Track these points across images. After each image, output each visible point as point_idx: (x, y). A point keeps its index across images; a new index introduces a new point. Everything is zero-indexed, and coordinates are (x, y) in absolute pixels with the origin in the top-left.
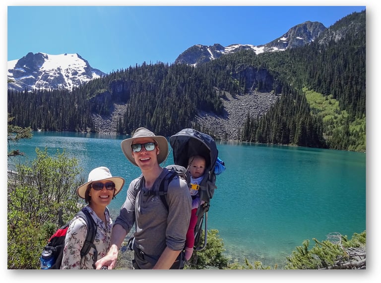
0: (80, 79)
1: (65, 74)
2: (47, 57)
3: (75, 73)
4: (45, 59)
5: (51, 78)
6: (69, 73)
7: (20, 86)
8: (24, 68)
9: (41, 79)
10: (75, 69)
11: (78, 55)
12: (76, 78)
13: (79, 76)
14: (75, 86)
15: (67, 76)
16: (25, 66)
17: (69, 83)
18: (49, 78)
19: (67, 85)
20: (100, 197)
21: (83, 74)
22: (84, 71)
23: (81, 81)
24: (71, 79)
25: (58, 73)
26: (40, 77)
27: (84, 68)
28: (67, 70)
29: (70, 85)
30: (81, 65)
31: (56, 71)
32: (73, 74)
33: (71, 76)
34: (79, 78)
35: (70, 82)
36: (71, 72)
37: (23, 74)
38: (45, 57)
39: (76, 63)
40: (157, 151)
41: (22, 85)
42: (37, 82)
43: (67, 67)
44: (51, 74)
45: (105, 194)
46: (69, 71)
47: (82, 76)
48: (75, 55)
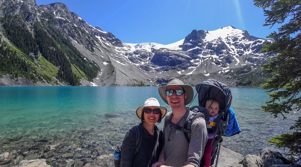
0: (243, 43)
1: (226, 41)
2: (208, 32)
3: (235, 39)
4: (207, 34)
5: (215, 46)
6: (230, 40)
7: (188, 56)
8: (191, 42)
9: (206, 49)
10: (235, 36)
11: (232, 26)
12: (238, 43)
13: (240, 41)
14: (238, 50)
15: (229, 43)
16: (191, 41)
17: (232, 49)
18: (213, 46)
19: (231, 50)
20: (149, 118)
21: (243, 38)
22: (243, 36)
23: (244, 45)
24: (233, 44)
25: (220, 42)
26: (205, 47)
27: (243, 34)
28: (227, 38)
29: (233, 50)
30: (239, 33)
31: (217, 40)
32: (234, 40)
33: (232, 42)
34: (241, 42)
35: (233, 47)
36: (231, 39)
37: (191, 47)
38: (206, 33)
39: (233, 32)
40: (185, 96)
41: (190, 55)
42: (203, 51)
43: (226, 36)
44: (214, 43)
45: (152, 117)
46: (229, 38)
47: (243, 40)
48: (230, 27)
